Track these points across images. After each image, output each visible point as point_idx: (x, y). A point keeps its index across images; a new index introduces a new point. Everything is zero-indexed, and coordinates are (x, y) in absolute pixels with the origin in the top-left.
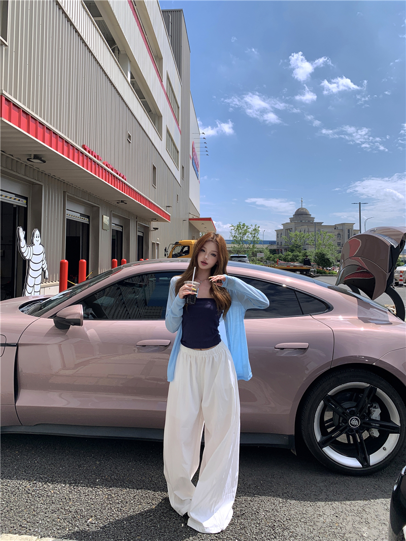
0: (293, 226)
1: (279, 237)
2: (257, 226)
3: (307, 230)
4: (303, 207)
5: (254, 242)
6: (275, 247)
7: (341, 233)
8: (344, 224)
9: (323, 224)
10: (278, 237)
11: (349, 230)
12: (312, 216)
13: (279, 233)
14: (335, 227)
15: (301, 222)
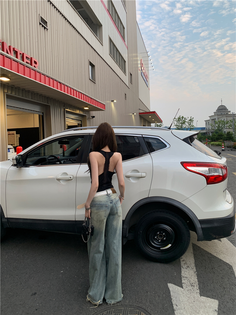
0: (216, 117)
4: (223, 105)
6: (205, 131)
10: (206, 125)
13: (207, 122)
15: (221, 114)
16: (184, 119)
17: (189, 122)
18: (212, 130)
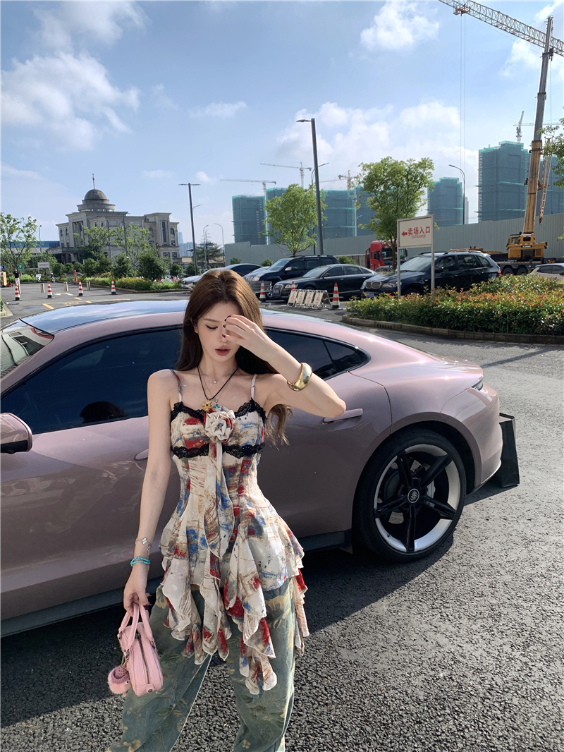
0: (83, 217)
1: (64, 235)
2: (32, 219)
3: (105, 223)
4: (96, 188)
5: (27, 245)
6: (59, 251)
7: (153, 228)
8: (157, 214)
9: (127, 215)
10: (61, 235)
11: (164, 223)
12: (110, 203)
13: (63, 229)
14: (145, 218)
15: (95, 211)
16: (12, 221)
17: (26, 229)
18: (77, 249)
